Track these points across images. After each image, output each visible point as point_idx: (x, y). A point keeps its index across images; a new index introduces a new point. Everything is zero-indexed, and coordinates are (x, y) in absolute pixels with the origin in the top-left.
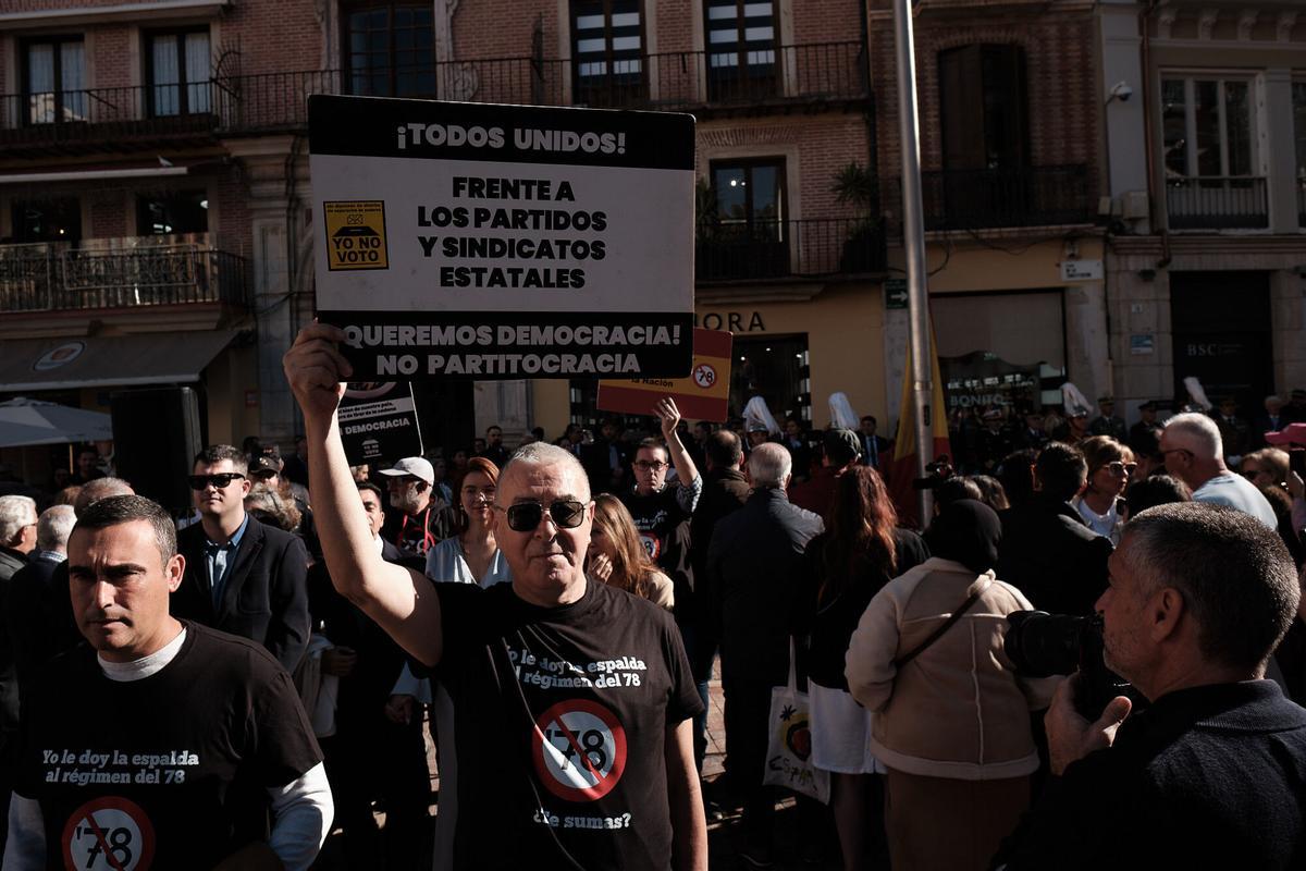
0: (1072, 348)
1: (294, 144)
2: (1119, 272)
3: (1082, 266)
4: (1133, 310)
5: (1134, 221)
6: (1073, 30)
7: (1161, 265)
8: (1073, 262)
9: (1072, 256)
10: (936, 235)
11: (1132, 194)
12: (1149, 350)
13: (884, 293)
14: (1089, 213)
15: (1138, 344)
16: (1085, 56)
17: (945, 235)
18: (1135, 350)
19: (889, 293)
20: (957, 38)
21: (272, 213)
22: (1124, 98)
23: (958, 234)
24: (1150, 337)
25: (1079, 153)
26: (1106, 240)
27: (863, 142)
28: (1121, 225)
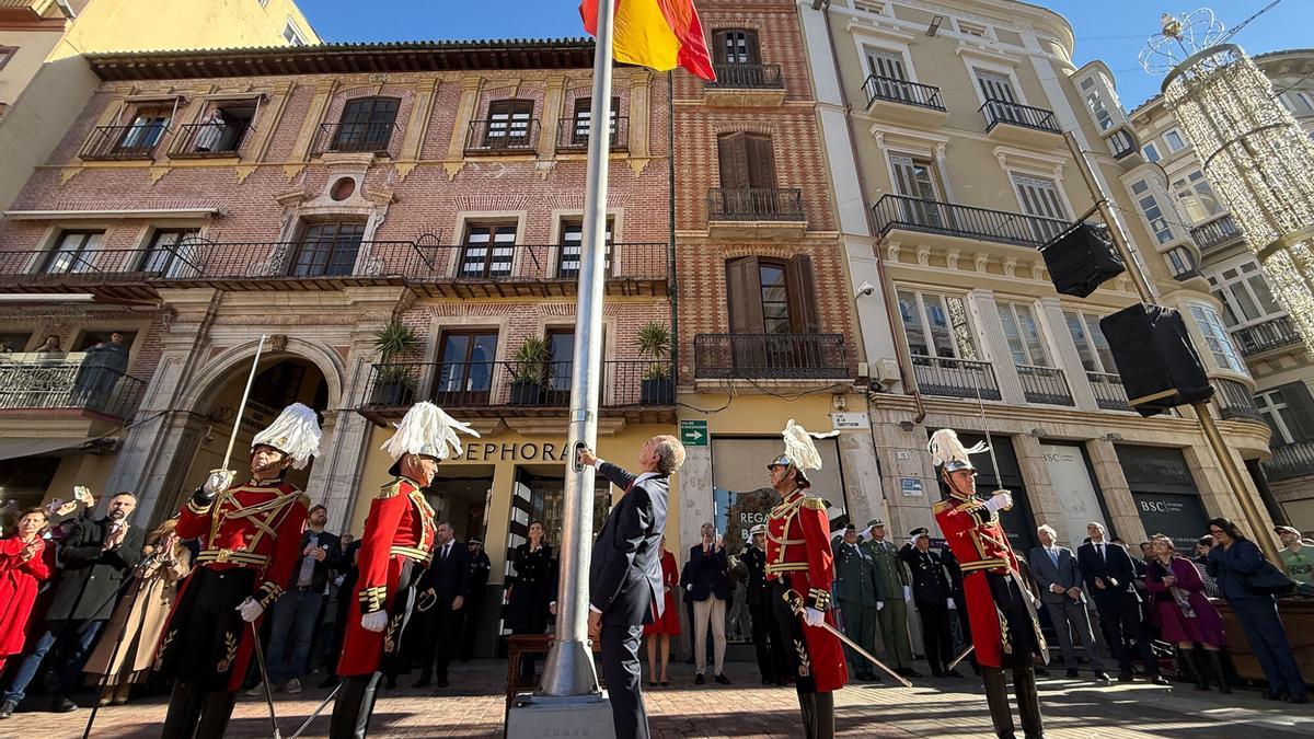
0: (849, 487)
1: (215, 296)
2: (882, 424)
3: (849, 417)
4: (900, 456)
5: (890, 383)
6: (825, 250)
7: (919, 421)
8: (843, 414)
9: (841, 408)
10: (720, 382)
11: (885, 361)
12: (919, 493)
13: (680, 432)
14: (849, 372)
15: (909, 487)
16: (836, 267)
17: (729, 383)
18: (906, 492)
19: (684, 431)
20: (738, 252)
21: (181, 347)
22: (868, 292)
23: (740, 382)
24: (918, 482)
25: (838, 330)
26: (868, 396)
27: (668, 316)
28: (880, 387)
